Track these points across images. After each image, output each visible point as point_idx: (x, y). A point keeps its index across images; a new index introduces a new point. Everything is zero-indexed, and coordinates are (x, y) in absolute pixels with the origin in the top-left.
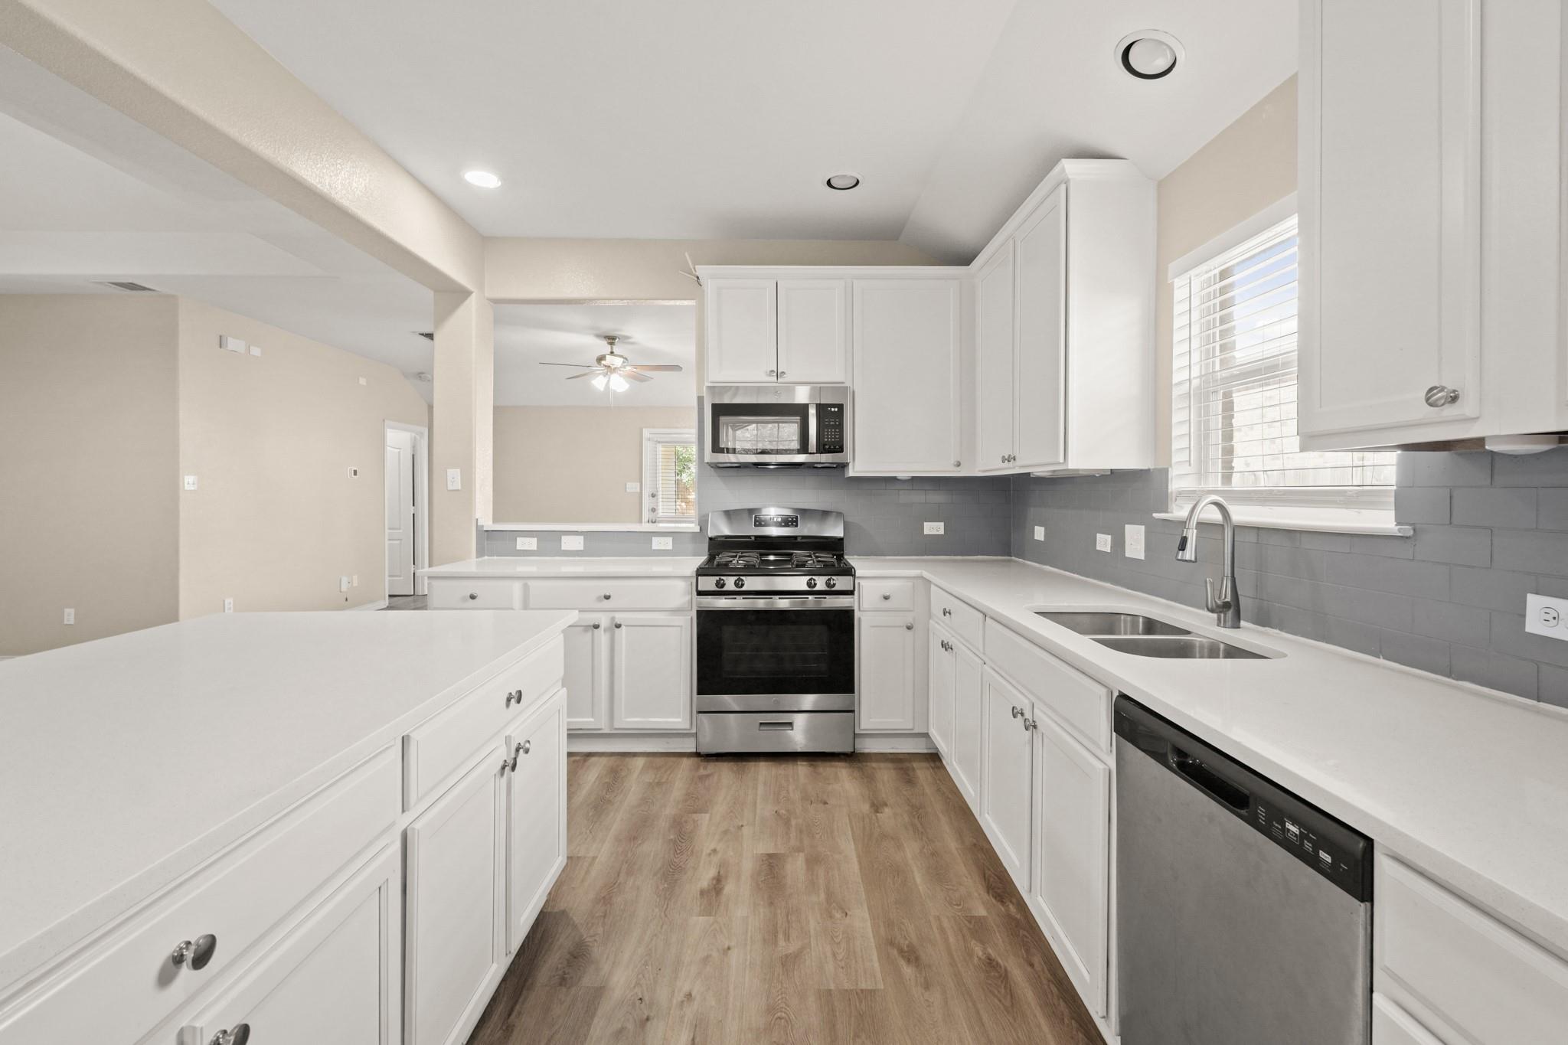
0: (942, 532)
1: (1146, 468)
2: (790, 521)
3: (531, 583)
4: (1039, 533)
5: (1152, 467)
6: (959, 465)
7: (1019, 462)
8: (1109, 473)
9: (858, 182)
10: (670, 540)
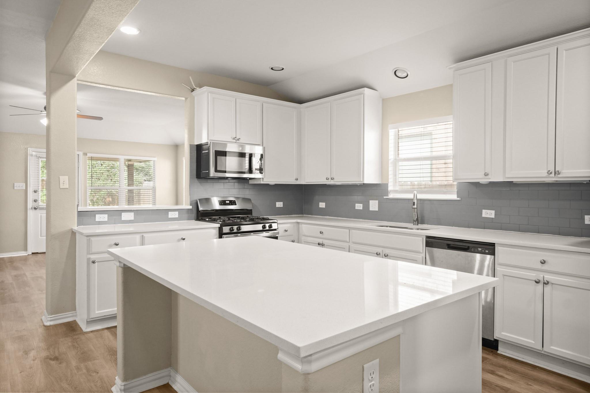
0: (282, 206)
1: (379, 183)
2: (233, 203)
3: (145, 235)
4: (322, 205)
5: (381, 183)
6: (297, 179)
7: (335, 180)
8: (363, 184)
9: (283, 69)
10: (177, 213)
